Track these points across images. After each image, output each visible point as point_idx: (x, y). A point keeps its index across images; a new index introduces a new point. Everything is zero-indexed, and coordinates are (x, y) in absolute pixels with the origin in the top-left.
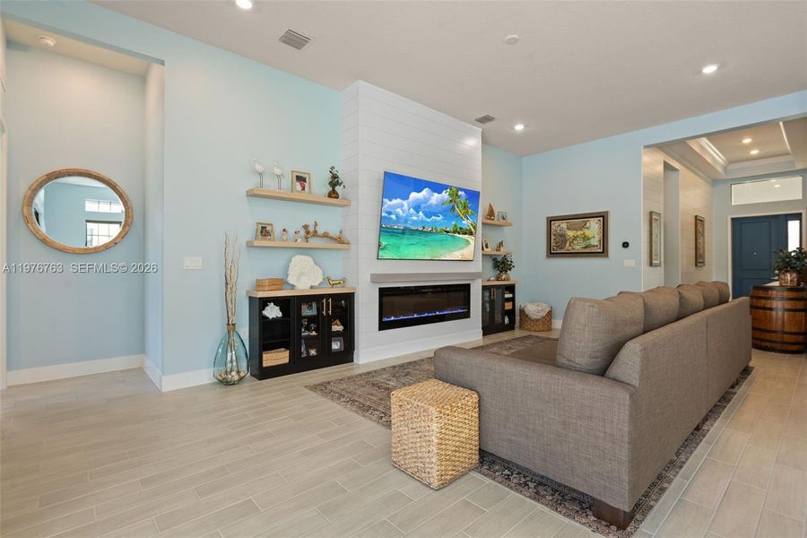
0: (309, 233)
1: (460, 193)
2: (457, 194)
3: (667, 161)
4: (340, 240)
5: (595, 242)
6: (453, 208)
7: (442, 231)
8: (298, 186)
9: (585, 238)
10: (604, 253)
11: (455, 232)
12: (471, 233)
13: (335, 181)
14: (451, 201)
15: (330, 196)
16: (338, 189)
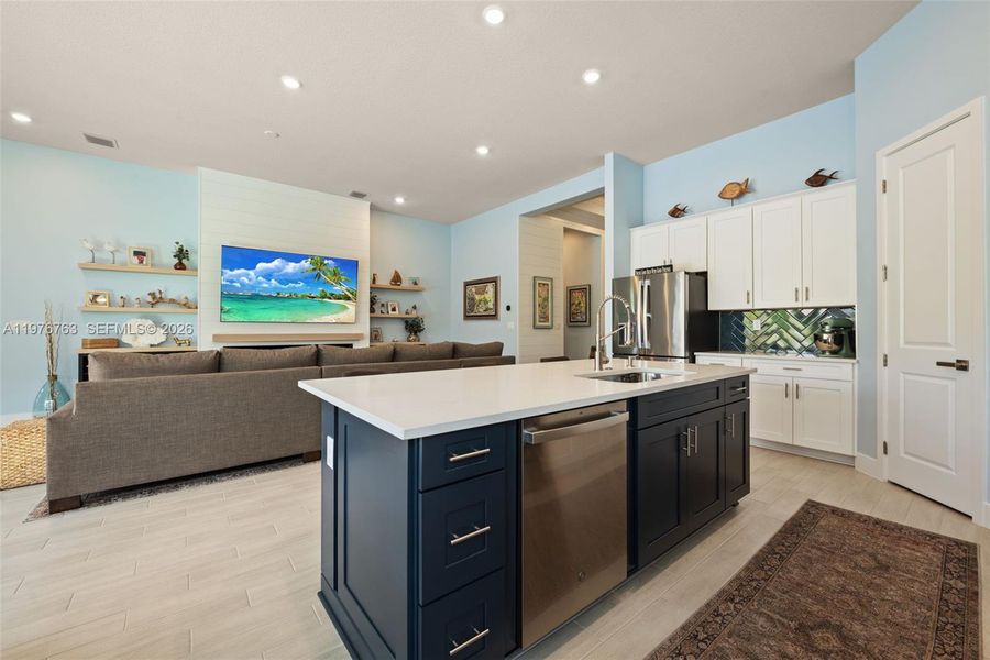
0: (156, 299)
1: (326, 262)
2: (322, 263)
3: (568, 226)
4: (187, 305)
5: (491, 305)
6: (318, 276)
7: (304, 297)
8: (136, 260)
9: (486, 302)
10: (494, 316)
11: (324, 298)
12: (348, 299)
13: (182, 254)
14: (314, 269)
15: (176, 267)
16: (184, 261)
